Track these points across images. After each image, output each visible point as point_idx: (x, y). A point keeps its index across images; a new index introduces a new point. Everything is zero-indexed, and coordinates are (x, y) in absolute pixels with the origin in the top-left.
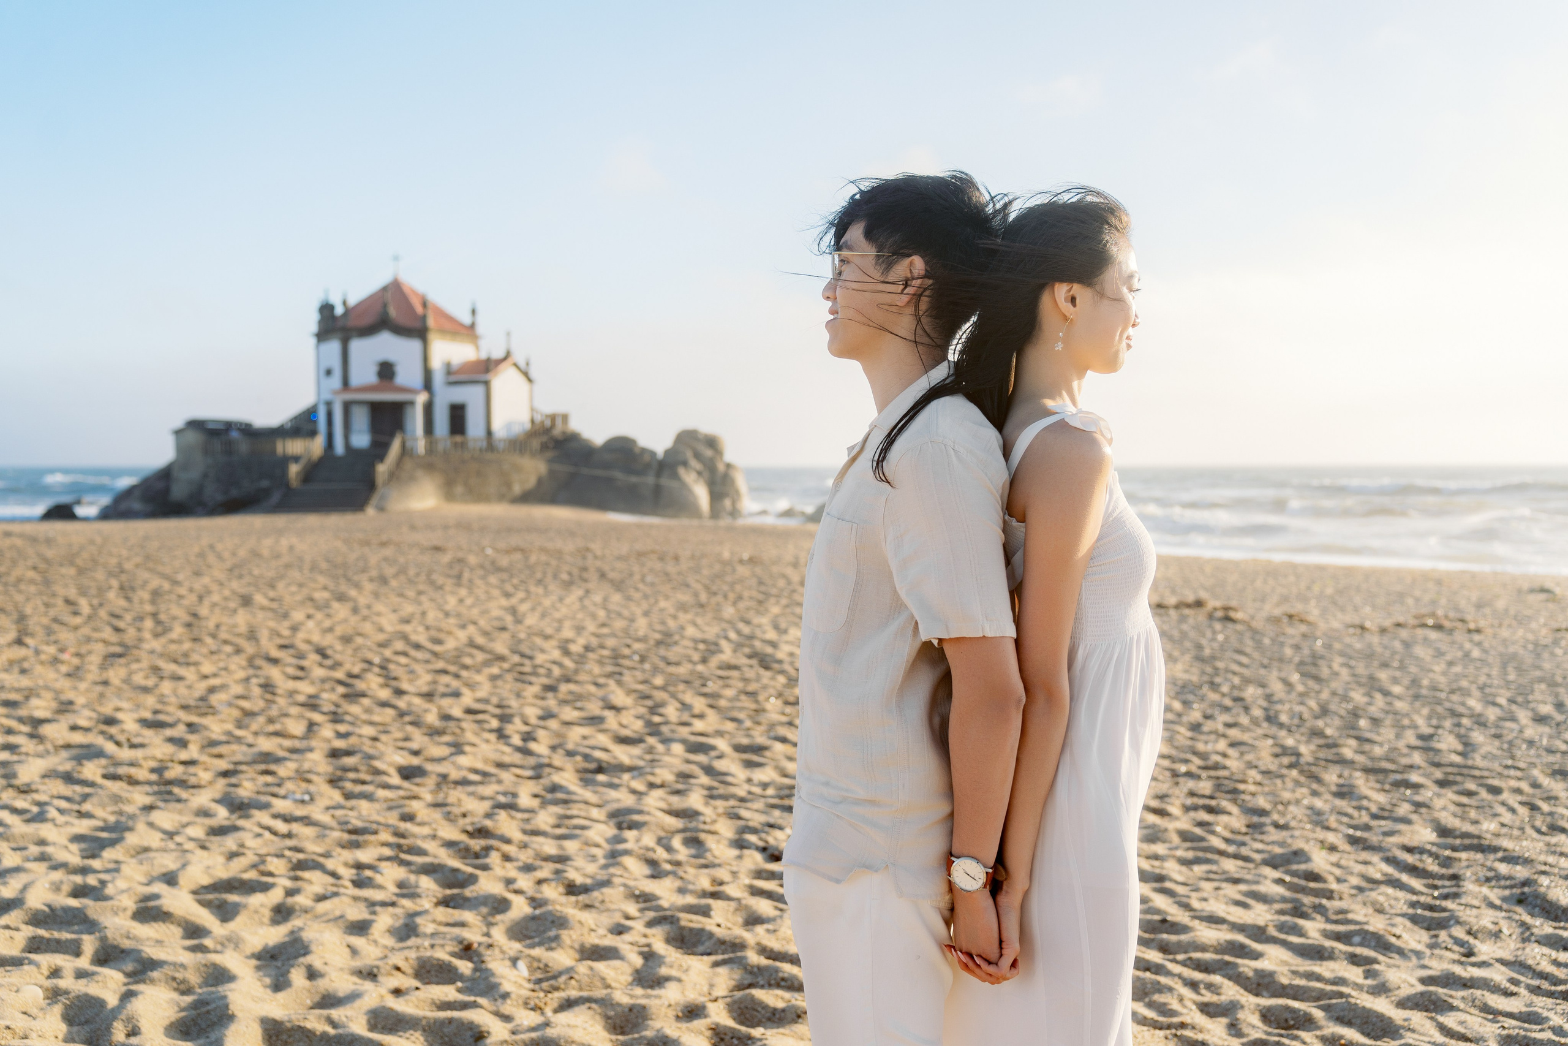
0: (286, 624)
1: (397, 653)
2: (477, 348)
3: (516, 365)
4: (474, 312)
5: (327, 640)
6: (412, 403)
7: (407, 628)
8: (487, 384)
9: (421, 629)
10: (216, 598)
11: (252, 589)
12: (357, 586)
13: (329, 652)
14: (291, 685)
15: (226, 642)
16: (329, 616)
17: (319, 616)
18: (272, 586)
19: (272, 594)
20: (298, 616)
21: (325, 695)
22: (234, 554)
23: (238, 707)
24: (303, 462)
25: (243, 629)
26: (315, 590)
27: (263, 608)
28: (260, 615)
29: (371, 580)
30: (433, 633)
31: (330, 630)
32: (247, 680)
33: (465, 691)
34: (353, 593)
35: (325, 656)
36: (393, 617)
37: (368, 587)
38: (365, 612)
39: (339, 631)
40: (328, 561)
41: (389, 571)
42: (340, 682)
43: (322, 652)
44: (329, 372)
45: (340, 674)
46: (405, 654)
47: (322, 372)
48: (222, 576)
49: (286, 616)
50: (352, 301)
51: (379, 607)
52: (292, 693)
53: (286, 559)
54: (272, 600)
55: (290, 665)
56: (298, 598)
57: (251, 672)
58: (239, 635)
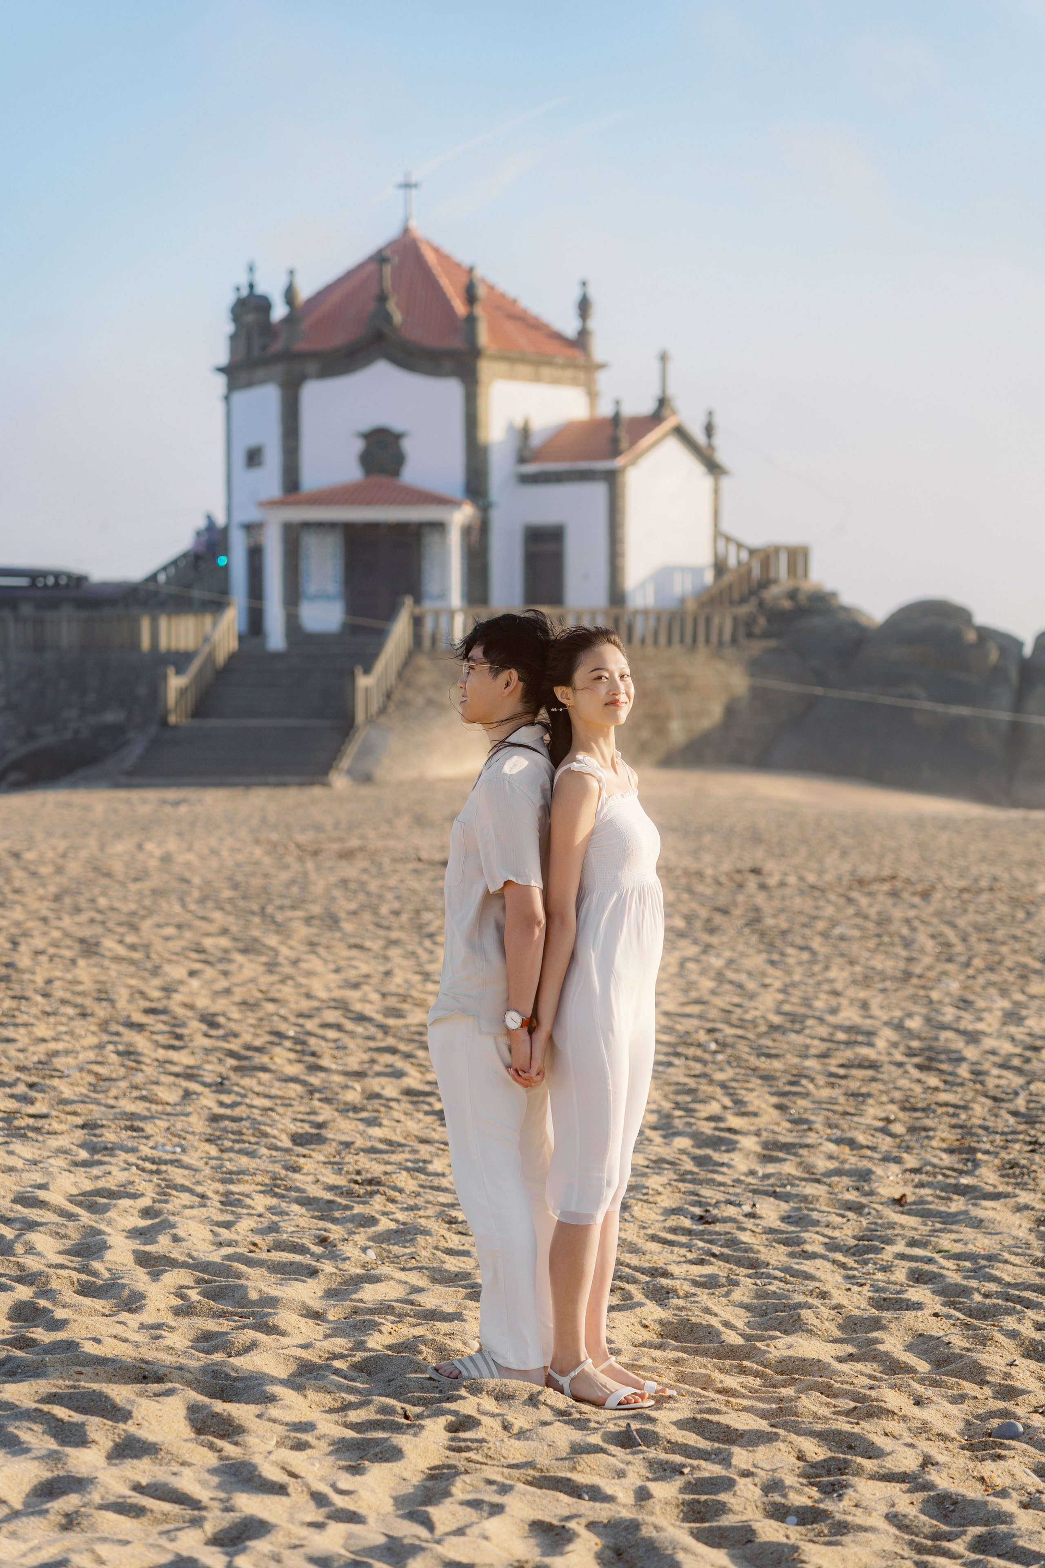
0: (157, 982)
1: (325, 1026)
2: (593, 395)
3: (680, 432)
4: (584, 307)
5: (221, 1005)
6: (440, 527)
7: (353, 995)
8: (612, 479)
9: (375, 997)
10: (39, 942)
11: (99, 930)
12: (281, 929)
13: (221, 1020)
14: (161, 1054)
15: (64, 1002)
16: (225, 974)
17: (209, 972)
18: (134, 928)
19: (131, 939)
20: (177, 972)
21: (208, 1067)
22: (59, 870)
23: (90, 1072)
24: (195, 667)
25: (88, 985)
26: (207, 935)
27: (118, 959)
28: (114, 969)
29: (308, 920)
30: (392, 1002)
31: (227, 992)
32: (101, 1047)
33: (412, 1071)
34: (272, 940)
35: (213, 1025)
36: (334, 979)
37: (302, 931)
38: (288, 970)
39: (239, 994)
40: (235, 886)
41: (344, 905)
42: (232, 1054)
43: (210, 1021)
44: (254, 457)
45: (234, 1045)
46: (338, 1027)
47: (239, 458)
48: (44, 909)
49: (156, 971)
50: (305, 291)
51: (314, 963)
52: (162, 1063)
53: (154, 882)
54: (133, 947)
55: (162, 1033)
56: (176, 945)
57: (105, 1038)
58: (83, 994)
